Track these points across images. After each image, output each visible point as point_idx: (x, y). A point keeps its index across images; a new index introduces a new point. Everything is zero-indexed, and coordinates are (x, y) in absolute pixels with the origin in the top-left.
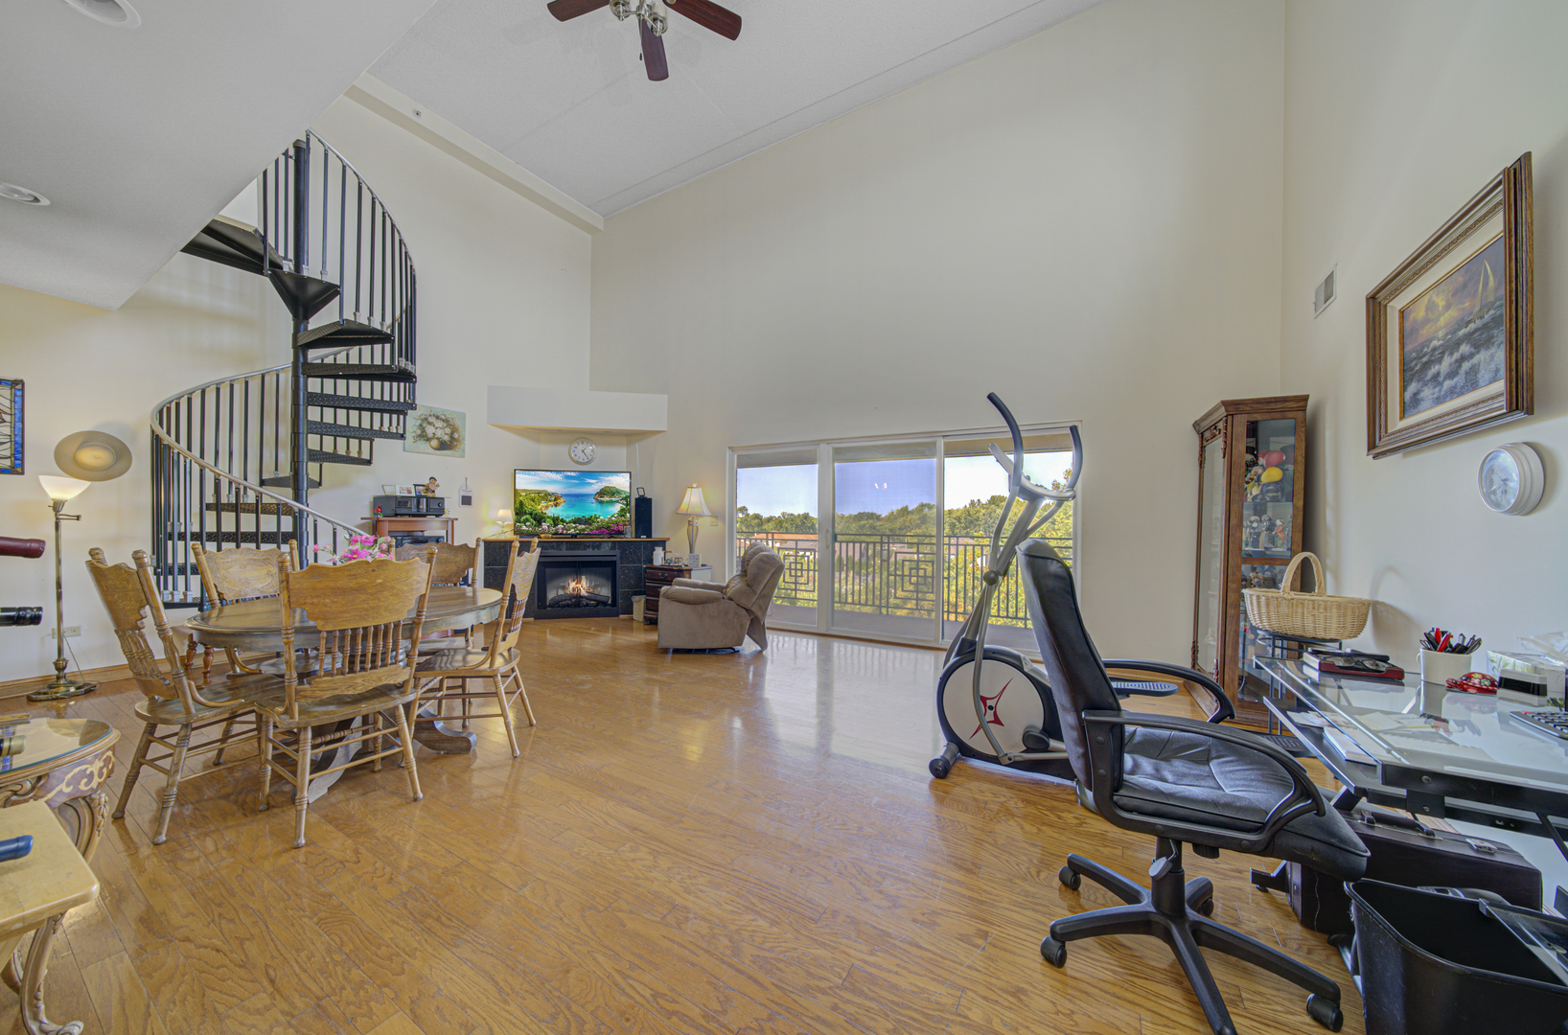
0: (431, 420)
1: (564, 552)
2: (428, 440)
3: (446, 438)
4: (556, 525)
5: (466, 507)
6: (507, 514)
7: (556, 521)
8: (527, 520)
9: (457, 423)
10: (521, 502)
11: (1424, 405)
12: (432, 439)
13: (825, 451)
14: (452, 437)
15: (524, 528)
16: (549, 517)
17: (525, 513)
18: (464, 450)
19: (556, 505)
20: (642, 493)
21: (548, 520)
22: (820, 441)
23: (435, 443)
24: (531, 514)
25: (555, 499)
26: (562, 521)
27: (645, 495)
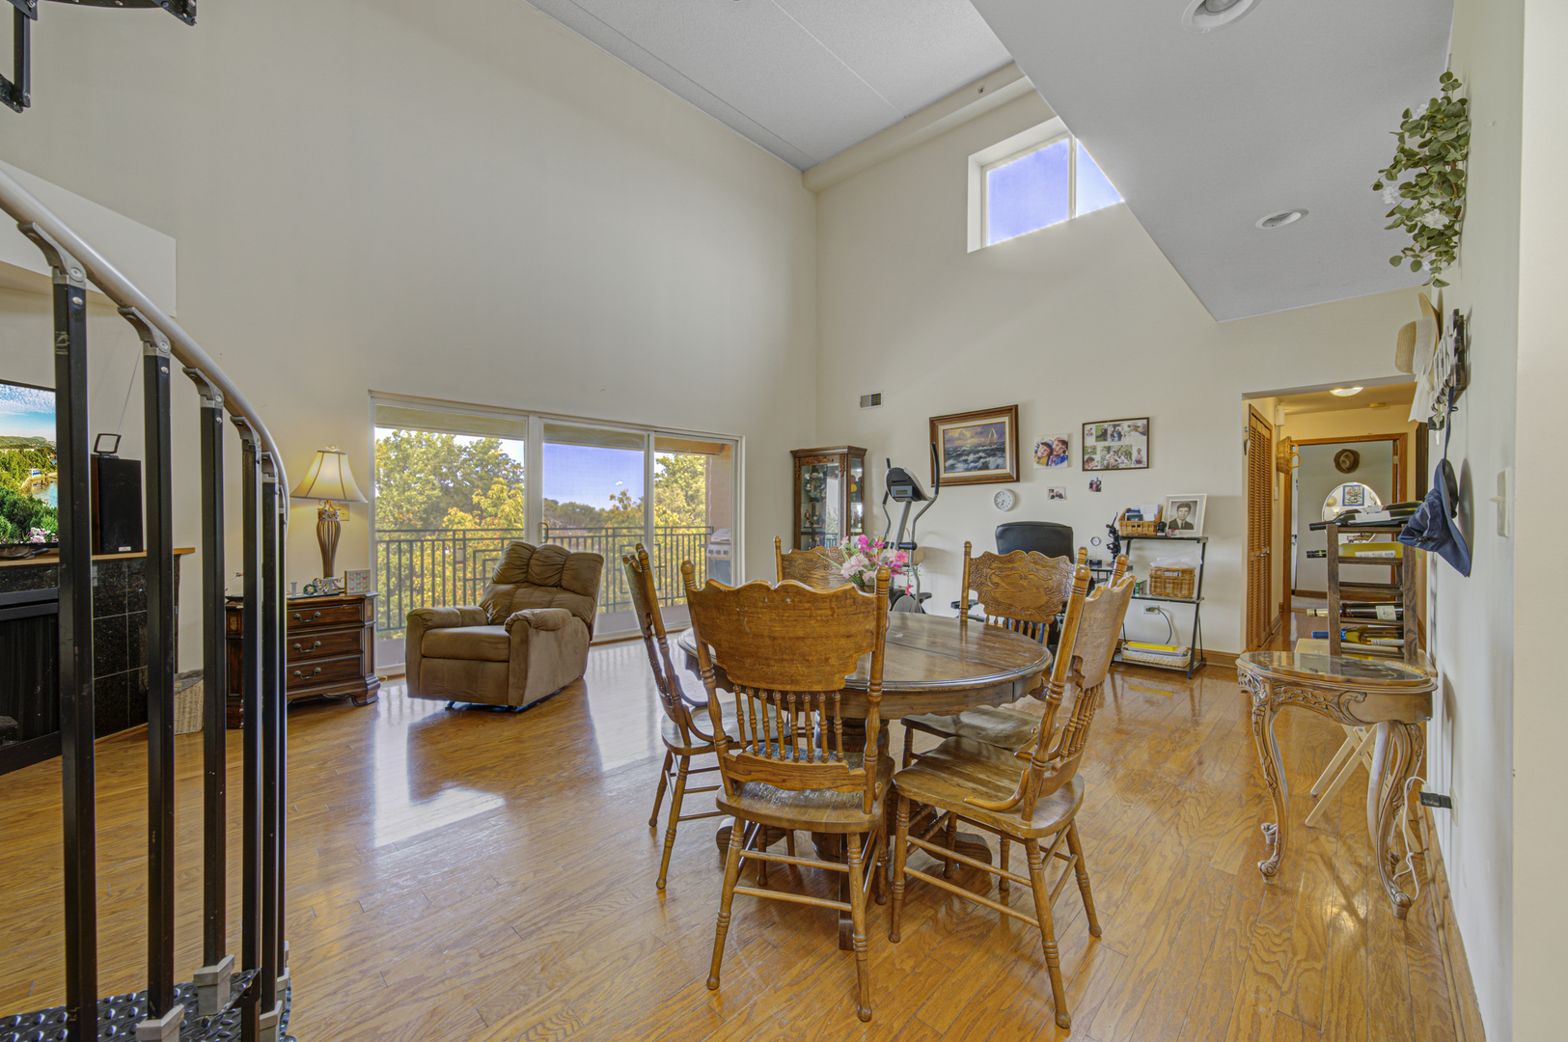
11: (957, 470)
13: (536, 425)
22: (530, 412)
27: (115, 452)
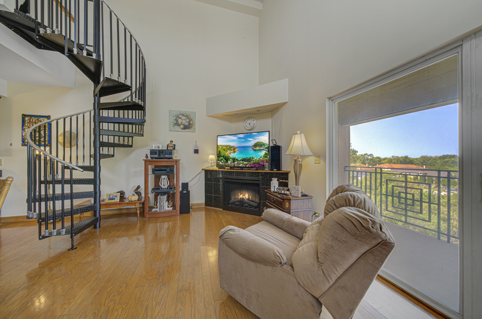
0: (180, 116)
1: (235, 177)
2: (179, 125)
3: (187, 124)
4: (234, 162)
5: (196, 154)
6: (213, 157)
7: (234, 160)
8: (222, 160)
9: (192, 116)
10: (219, 151)
12: (181, 124)
14: (189, 123)
15: (221, 163)
16: (231, 158)
17: (221, 156)
18: (195, 129)
19: (234, 152)
20: (275, 143)
21: (231, 159)
23: (182, 126)
24: (223, 157)
25: (233, 149)
26: (237, 160)
27: (276, 144)
